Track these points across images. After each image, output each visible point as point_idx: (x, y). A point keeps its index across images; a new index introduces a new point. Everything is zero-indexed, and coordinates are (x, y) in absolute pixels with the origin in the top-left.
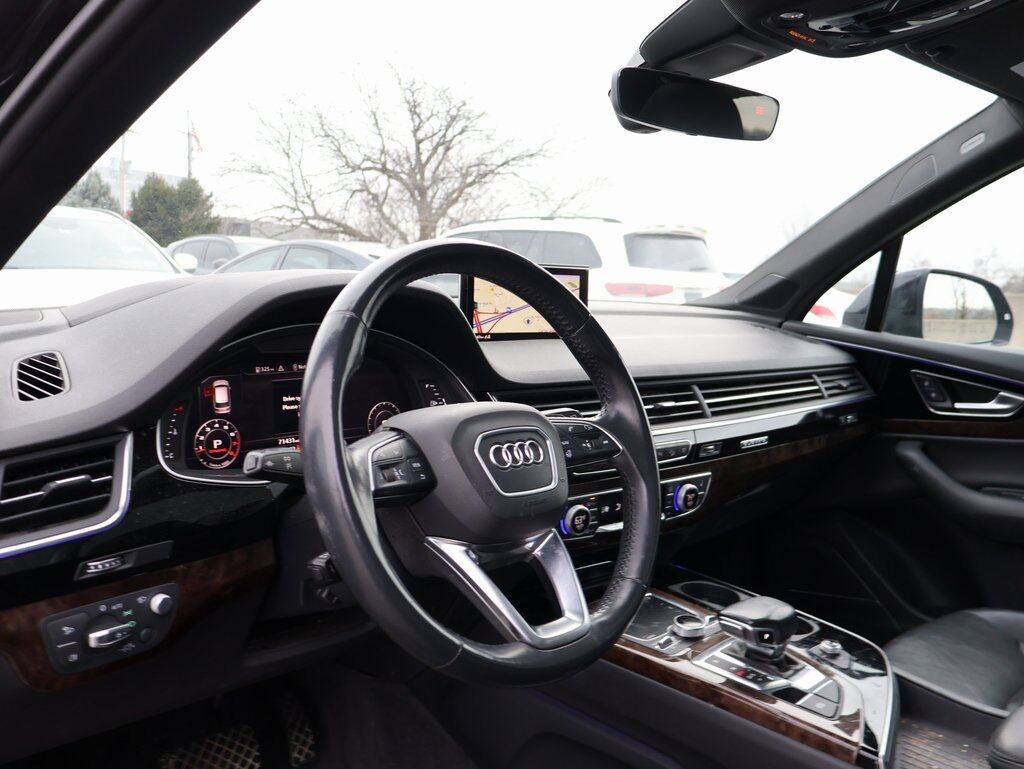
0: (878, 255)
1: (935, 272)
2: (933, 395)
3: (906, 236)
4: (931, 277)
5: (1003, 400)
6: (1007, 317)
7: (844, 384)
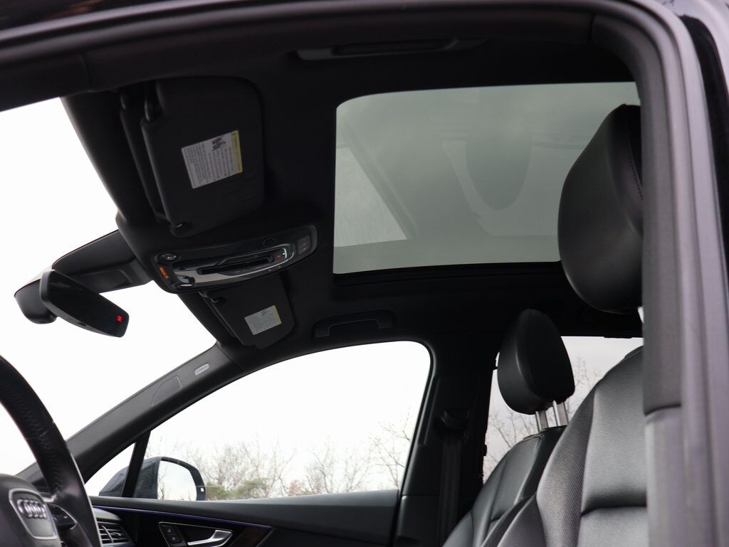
0: (133, 446)
1: (165, 459)
2: (174, 539)
3: (152, 432)
4: (162, 463)
5: (218, 535)
6: (202, 490)
7: (120, 534)
